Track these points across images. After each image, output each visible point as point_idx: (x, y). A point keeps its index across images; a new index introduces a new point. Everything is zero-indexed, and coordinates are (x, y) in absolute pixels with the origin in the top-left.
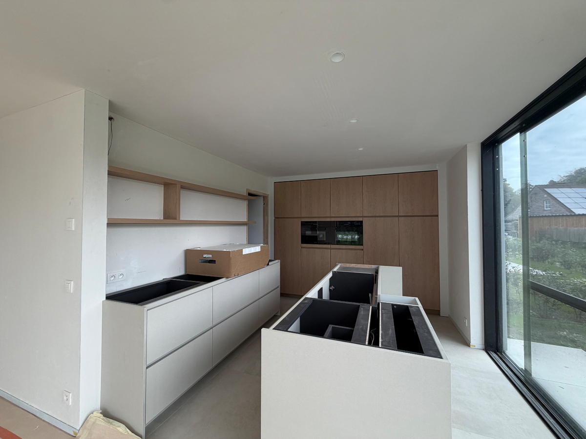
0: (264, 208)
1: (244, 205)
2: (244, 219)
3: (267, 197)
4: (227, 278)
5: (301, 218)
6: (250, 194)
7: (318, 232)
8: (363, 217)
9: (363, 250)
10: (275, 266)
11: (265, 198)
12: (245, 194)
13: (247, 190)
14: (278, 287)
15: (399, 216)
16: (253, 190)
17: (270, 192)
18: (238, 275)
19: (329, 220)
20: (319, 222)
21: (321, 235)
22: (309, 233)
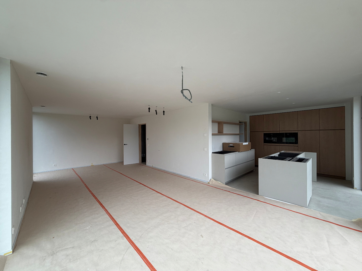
0: (245, 127)
1: (238, 126)
2: (238, 133)
3: (246, 123)
4: (239, 152)
5: (264, 131)
6: (240, 122)
7: (272, 138)
8: (298, 131)
9: (298, 146)
10: (253, 151)
11: (245, 123)
12: (238, 122)
13: (239, 121)
14: (254, 160)
15: (320, 130)
16: (241, 120)
17: (248, 121)
18: (242, 152)
19: (278, 132)
20: (273, 133)
21: (274, 139)
22: (267, 139)
